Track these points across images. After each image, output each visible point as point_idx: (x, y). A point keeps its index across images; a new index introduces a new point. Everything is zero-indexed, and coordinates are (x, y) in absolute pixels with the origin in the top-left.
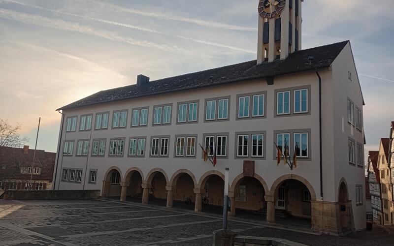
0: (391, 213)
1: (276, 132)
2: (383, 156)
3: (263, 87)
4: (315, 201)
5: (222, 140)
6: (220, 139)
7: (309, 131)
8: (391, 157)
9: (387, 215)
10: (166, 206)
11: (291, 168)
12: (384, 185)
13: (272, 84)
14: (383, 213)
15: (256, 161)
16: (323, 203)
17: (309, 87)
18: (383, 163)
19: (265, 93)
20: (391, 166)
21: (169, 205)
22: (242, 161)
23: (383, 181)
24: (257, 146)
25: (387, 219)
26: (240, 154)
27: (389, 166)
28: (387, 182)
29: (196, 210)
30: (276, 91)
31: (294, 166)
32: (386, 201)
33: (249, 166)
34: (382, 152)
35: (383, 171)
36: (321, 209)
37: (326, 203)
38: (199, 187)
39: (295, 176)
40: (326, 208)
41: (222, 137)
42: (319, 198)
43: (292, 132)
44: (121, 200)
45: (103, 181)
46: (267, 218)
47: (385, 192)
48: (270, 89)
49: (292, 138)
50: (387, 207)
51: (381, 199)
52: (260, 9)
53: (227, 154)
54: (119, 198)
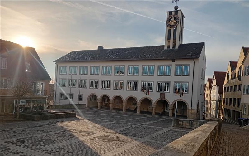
0: (209, 114)
1: (175, 82)
2: (208, 87)
3: (170, 63)
4: (189, 109)
5: (150, 84)
6: (149, 83)
7: (188, 83)
8: (212, 88)
9: (207, 115)
10: (123, 111)
11: (180, 96)
12: (207, 101)
13: (174, 62)
14: (205, 114)
15: (166, 93)
16: (192, 110)
17: (189, 65)
18: (208, 90)
19: (171, 65)
20: (212, 92)
21: (124, 111)
22: (159, 93)
23: (206, 99)
24: (167, 87)
25: (207, 116)
26: (159, 90)
27: (210, 92)
28: (208, 99)
29: (138, 113)
30: (176, 65)
31: (182, 96)
32: (207, 108)
33: (163, 95)
34: (208, 85)
35: (207, 94)
36: (191, 112)
37: (193, 110)
38: (139, 103)
39: (182, 100)
40: (193, 111)
41: (150, 83)
42: (190, 108)
43: (181, 83)
44: (98, 108)
45: (87, 100)
46: (169, 115)
47: (207, 104)
48: (173, 64)
49: (181, 85)
50: (207, 111)
51: (205, 107)
52: (167, 23)
53: (153, 90)
54: (97, 107)
